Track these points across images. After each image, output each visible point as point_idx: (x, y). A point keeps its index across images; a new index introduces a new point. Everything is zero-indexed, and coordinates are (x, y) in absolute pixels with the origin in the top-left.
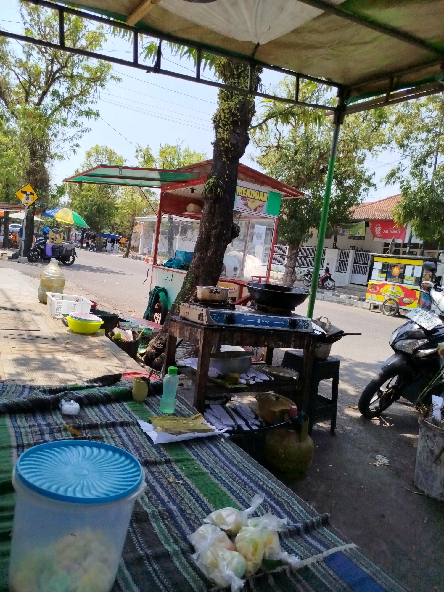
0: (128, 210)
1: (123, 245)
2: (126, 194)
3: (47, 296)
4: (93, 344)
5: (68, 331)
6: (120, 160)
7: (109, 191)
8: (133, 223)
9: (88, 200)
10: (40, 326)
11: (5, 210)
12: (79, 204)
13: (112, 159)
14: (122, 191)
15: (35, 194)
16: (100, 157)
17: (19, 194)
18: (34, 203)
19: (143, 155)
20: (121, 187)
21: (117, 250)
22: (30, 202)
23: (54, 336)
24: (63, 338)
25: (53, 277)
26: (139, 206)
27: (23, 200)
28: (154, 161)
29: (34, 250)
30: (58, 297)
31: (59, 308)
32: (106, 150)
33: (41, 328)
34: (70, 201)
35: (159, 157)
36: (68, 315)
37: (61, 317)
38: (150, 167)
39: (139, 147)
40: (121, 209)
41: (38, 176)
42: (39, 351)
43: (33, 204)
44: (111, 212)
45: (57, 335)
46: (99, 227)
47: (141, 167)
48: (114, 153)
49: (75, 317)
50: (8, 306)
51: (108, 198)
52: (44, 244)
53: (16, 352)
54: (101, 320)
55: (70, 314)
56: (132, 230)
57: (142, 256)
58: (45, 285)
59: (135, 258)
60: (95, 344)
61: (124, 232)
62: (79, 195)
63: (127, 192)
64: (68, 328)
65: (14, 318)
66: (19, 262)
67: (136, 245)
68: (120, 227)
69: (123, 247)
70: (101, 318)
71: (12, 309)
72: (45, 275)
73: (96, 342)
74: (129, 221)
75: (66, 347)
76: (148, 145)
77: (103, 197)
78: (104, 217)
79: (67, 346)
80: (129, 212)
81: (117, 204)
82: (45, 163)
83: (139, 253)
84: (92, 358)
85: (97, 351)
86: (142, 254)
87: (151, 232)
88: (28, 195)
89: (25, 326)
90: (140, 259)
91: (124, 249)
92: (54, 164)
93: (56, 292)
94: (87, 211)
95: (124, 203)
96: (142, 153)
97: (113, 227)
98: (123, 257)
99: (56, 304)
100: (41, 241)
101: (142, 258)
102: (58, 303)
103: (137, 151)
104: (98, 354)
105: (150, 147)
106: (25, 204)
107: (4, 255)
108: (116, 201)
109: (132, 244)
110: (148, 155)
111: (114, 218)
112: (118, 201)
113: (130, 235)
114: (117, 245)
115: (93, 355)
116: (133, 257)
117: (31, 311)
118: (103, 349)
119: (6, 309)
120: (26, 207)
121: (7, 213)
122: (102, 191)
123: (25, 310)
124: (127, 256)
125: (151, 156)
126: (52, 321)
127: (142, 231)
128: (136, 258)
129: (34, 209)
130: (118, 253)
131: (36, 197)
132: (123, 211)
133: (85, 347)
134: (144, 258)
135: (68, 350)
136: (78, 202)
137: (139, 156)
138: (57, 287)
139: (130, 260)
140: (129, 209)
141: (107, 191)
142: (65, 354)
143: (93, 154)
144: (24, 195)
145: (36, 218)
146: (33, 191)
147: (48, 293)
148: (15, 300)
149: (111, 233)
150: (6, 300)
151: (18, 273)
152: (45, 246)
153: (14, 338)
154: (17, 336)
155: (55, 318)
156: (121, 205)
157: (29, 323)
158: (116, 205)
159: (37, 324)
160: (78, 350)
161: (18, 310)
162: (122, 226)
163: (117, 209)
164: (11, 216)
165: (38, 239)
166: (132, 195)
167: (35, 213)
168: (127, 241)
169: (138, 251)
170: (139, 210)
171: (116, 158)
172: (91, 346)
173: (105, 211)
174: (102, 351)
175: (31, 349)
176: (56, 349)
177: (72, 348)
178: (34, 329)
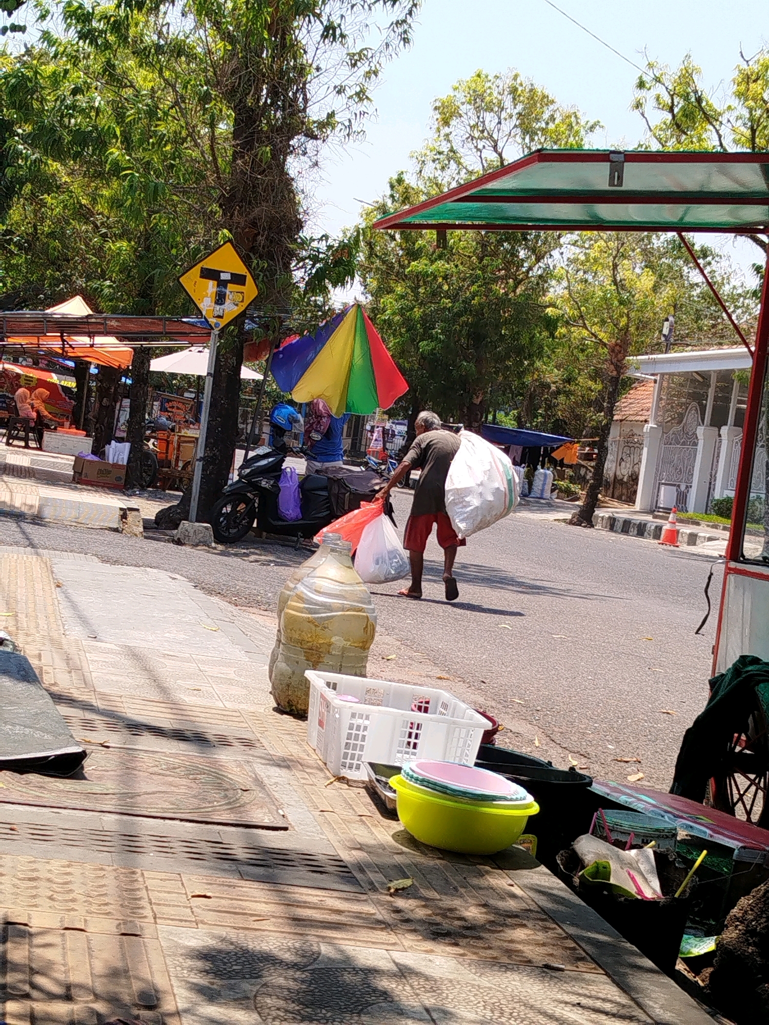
0: (595, 329)
1: (569, 472)
2: (588, 264)
3: (306, 683)
4: (501, 904)
5: (396, 836)
6: (570, 127)
7: (522, 254)
8: (615, 381)
9: (435, 294)
10: (286, 811)
11: (137, 344)
12: (401, 311)
13: (536, 125)
14: (571, 252)
15: (249, 279)
16: (490, 119)
17: (192, 281)
18: (243, 315)
19: (667, 99)
20: (568, 237)
21: (547, 494)
22: (231, 309)
23: (348, 856)
24: (380, 868)
25: (328, 608)
26: (641, 310)
27: (206, 304)
28: (710, 118)
29: (237, 495)
30: (350, 690)
31: (355, 738)
32: (513, 91)
33: (292, 819)
34: (366, 300)
35: (735, 102)
36: (397, 770)
37: (364, 774)
38: (695, 147)
39: (650, 66)
40: (567, 323)
41: (261, 210)
42: (297, 921)
43: (239, 320)
44: (524, 340)
45: (358, 855)
46: (477, 401)
47: (655, 147)
48: (545, 97)
49: (425, 782)
50: (165, 721)
51: (518, 283)
52: (275, 471)
53: (210, 917)
54: (530, 799)
55: (406, 767)
56: (610, 413)
57: (649, 518)
58: (301, 642)
59: (619, 525)
60: (512, 905)
61: (577, 417)
62: (403, 277)
63: (593, 253)
64: (397, 827)
65: (192, 772)
66: (179, 542)
67: (624, 472)
68: (562, 398)
69: (572, 480)
70: (530, 787)
71: (179, 736)
72: (300, 598)
73: (514, 896)
74: (596, 375)
75: (398, 911)
76: (688, 57)
77: (495, 280)
78: (501, 359)
79: (401, 903)
80: (602, 335)
81: (553, 305)
82: (290, 159)
83: (638, 506)
84: (506, 968)
85: (520, 934)
86: (651, 512)
87: (691, 417)
88: (222, 284)
89: (234, 805)
90: (641, 530)
91: (575, 488)
92: (320, 158)
93: (340, 672)
94: (432, 338)
95: (580, 300)
96: (660, 90)
97: (532, 397)
98: (571, 523)
99: (346, 721)
100: (263, 462)
101: (651, 527)
102: (353, 715)
103: (641, 85)
104: (529, 951)
105: (695, 62)
106: (212, 321)
107: (131, 515)
108: (545, 291)
109: (610, 468)
110: (686, 97)
111: (538, 364)
112: (556, 291)
113: (603, 431)
114: (545, 475)
115: (509, 952)
116: (612, 524)
117: (248, 744)
118: (546, 929)
119: (157, 731)
120: (216, 331)
121: (142, 357)
122: (495, 254)
123: (224, 742)
124: (585, 518)
125: (699, 100)
126: (330, 792)
127: (650, 415)
128: (626, 527)
129: (243, 336)
130: (550, 507)
131: (250, 290)
132: (577, 333)
133: (473, 913)
134: (659, 529)
135: (405, 922)
136: (397, 306)
137: (649, 105)
138: (344, 649)
139: (599, 534)
140: (603, 322)
141: (514, 254)
142: (393, 938)
143: (463, 109)
144: (211, 286)
145: (248, 373)
146: (242, 270)
147: (310, 674)
148: (187, 699)
149: (520, 425)
150: (154, 695)
151: (182, 585)
152: (278, 478)
153: (197, 857)
154: (206, 849)
155: (341, 779)
156: (568, 311)
157: (246, 798)
158: (550, 311)
159: (276, 804)
160: (446, 925)
161: (199, 739)
162: (568, 394)
163: (551, 324)
164: (158, 365)
165: (251, 454)
166: (615, 266)
167: (245, 352)
168: (588, 457)
169: (630, 499)
170: (643, 325)
171: (552, 118)
172: (497, 911)
173: (502, 337)
174: (541, 936)
175: (262, 908)
176: (358, 915)
177: (421, 913)
178: (267, 821)
